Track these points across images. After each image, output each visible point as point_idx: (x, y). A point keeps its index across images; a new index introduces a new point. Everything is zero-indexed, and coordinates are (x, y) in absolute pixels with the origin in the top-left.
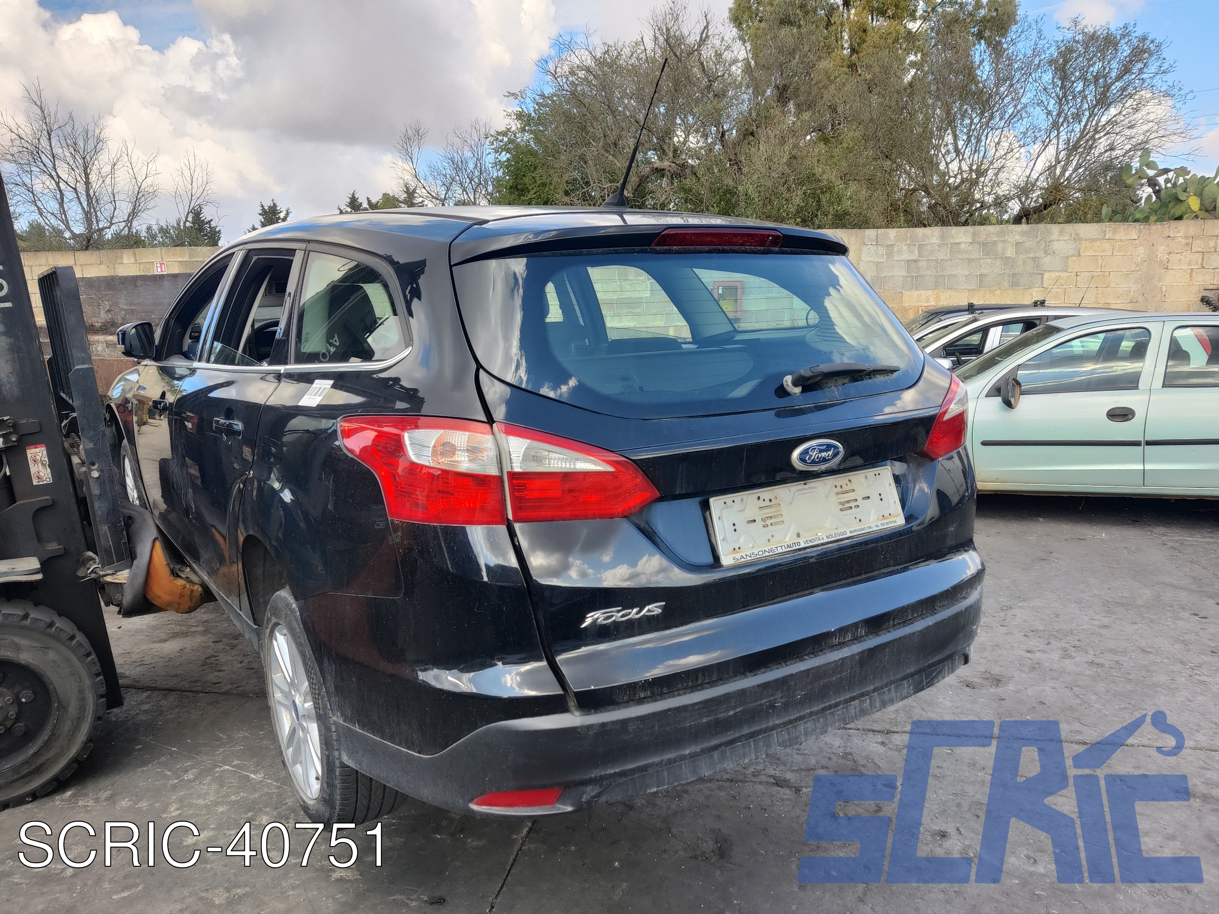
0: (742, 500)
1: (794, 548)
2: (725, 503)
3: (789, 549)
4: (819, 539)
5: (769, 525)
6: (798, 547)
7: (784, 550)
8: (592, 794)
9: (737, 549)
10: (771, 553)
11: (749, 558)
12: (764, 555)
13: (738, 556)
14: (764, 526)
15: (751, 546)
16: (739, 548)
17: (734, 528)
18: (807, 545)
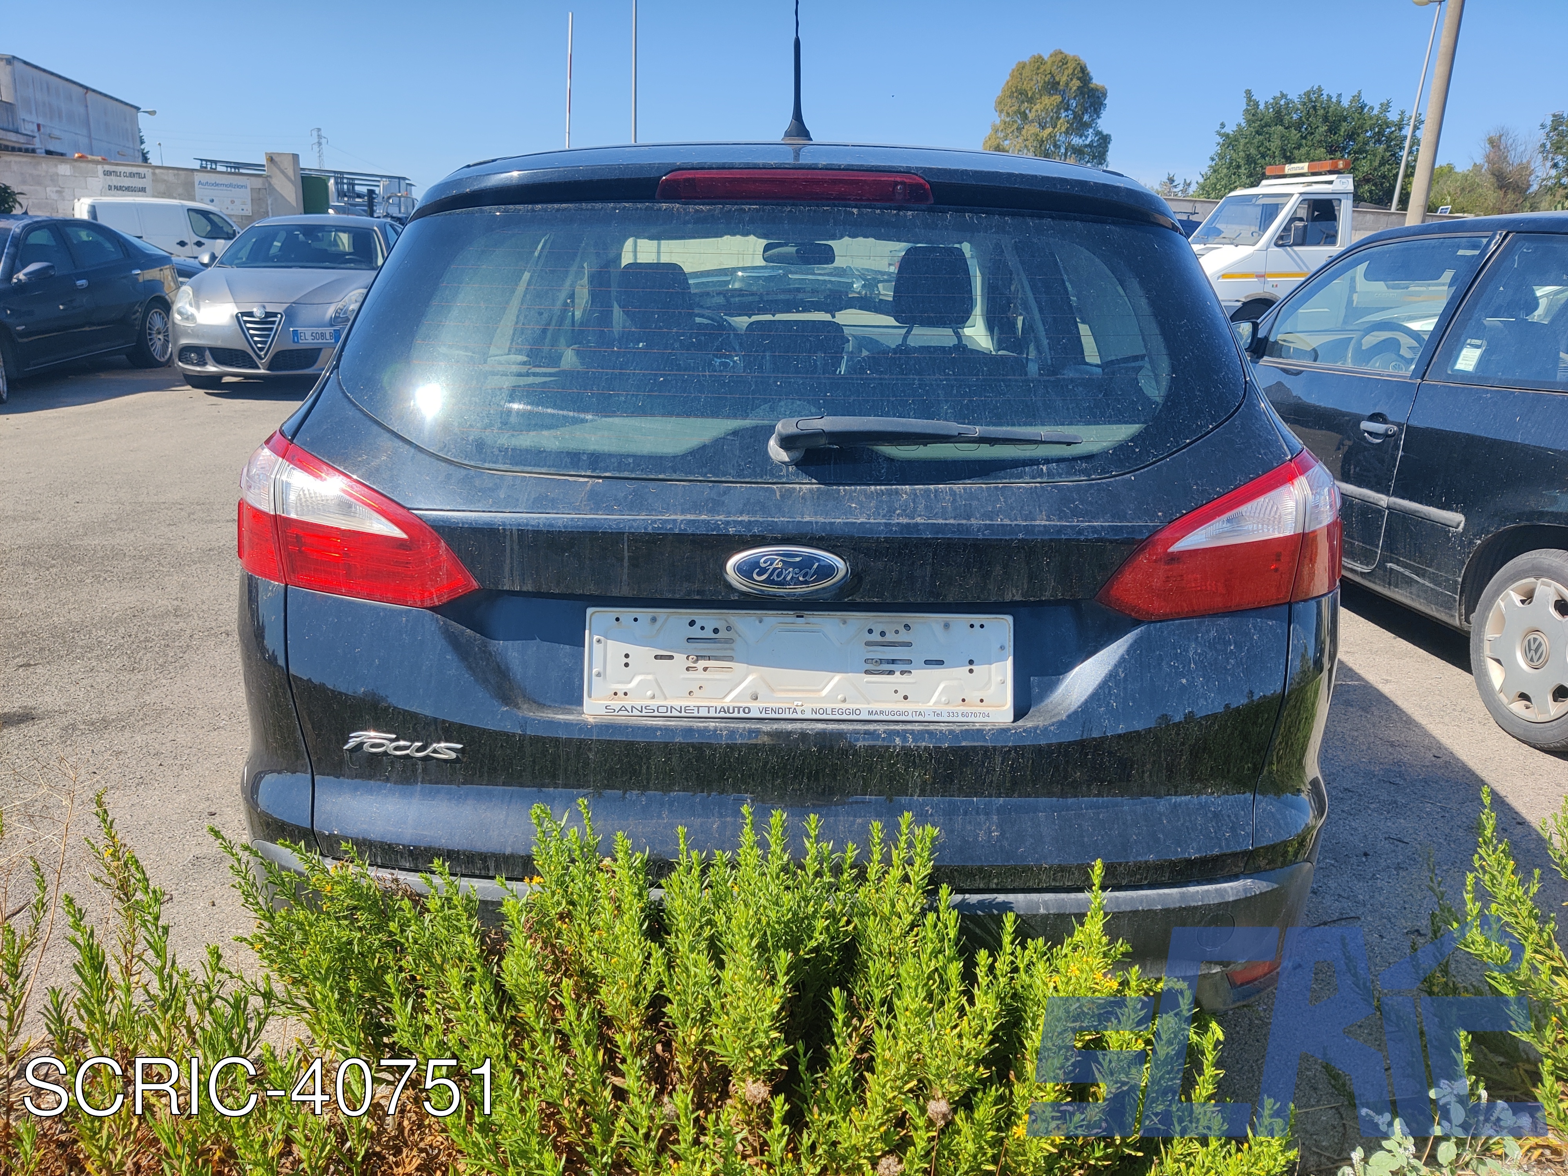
0: (654, 620)
1: (736, 715)
2: (617, 619)
3: (722, 715)
4: (795, 711)
5: (701, 669)
6: (742, 715)
7: (712, 714)
9: (621, 694)
10: (683, 714)
11: (636, 712)
12: (669, 714)
13: (616, 704)
14: (688, 669)
15: (649, 693)
16: (626, 694)
17: (626, 660)
18: (763, 715)
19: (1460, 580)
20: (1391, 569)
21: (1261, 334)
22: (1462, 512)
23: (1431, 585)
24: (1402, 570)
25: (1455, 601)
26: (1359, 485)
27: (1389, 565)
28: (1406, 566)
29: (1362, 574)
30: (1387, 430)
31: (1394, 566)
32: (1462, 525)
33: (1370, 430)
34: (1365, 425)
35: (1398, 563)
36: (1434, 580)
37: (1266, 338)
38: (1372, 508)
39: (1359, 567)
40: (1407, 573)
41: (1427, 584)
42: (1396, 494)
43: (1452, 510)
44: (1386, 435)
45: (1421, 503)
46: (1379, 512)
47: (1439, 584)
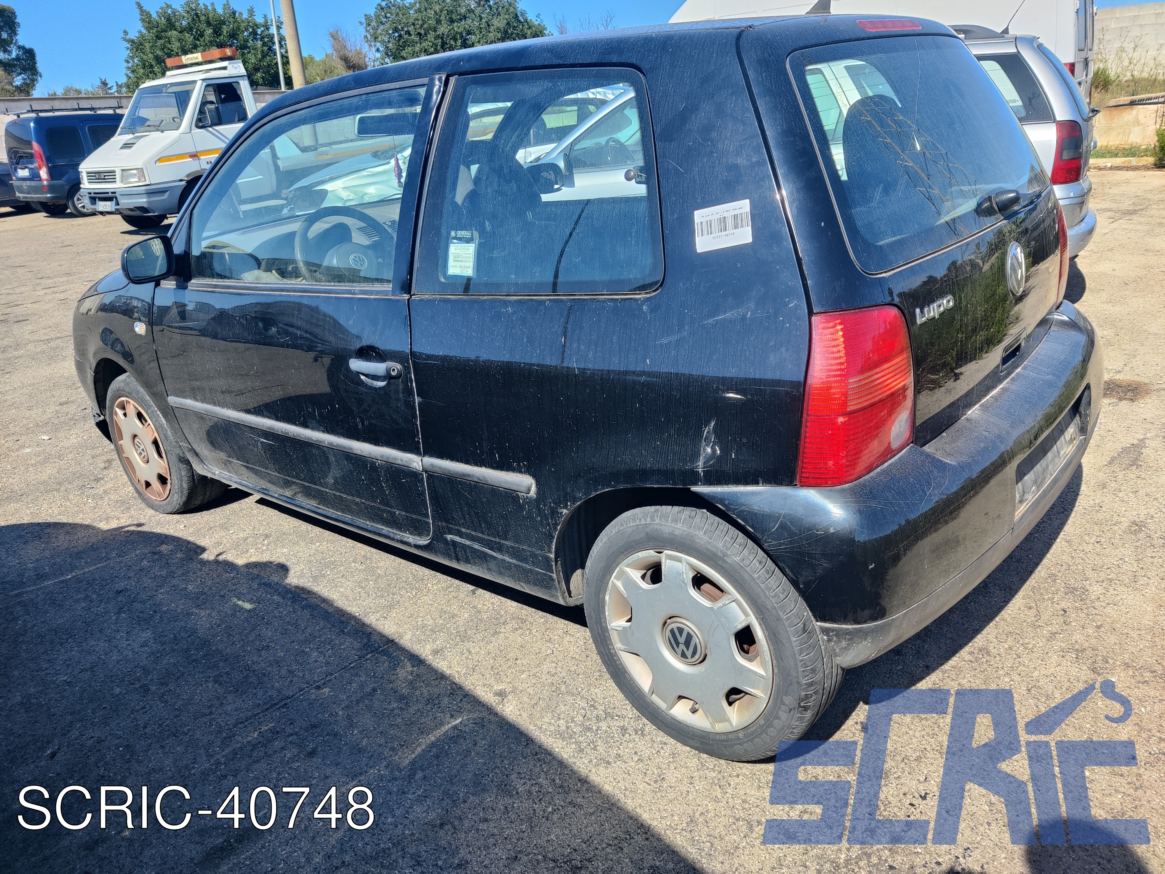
19: (552, 556)
20: (454, 543)
21: (178, 248)
22: (529, 471)
23: (514, 561)
24: (468, 543)
25: (553, 580)
26: (376, 441)
27: (449, 537)
28: (473, 539)
29: (417, 547)
30: (388, 370)
31: (457, 539)
32: (534, 489)
33: (366, 372)
34: (356, 365)
35: (460, 534)
36: (515, 553)
37: (187, 254)
38: (403, 471)
39: (411, 539)
40: (477, 546)
41: (507, 559)
42: (429, 451)
43: (513, 470)
44: (388, 377)
45: (467, 462)
46: (414, 475)
47: (524, 560)
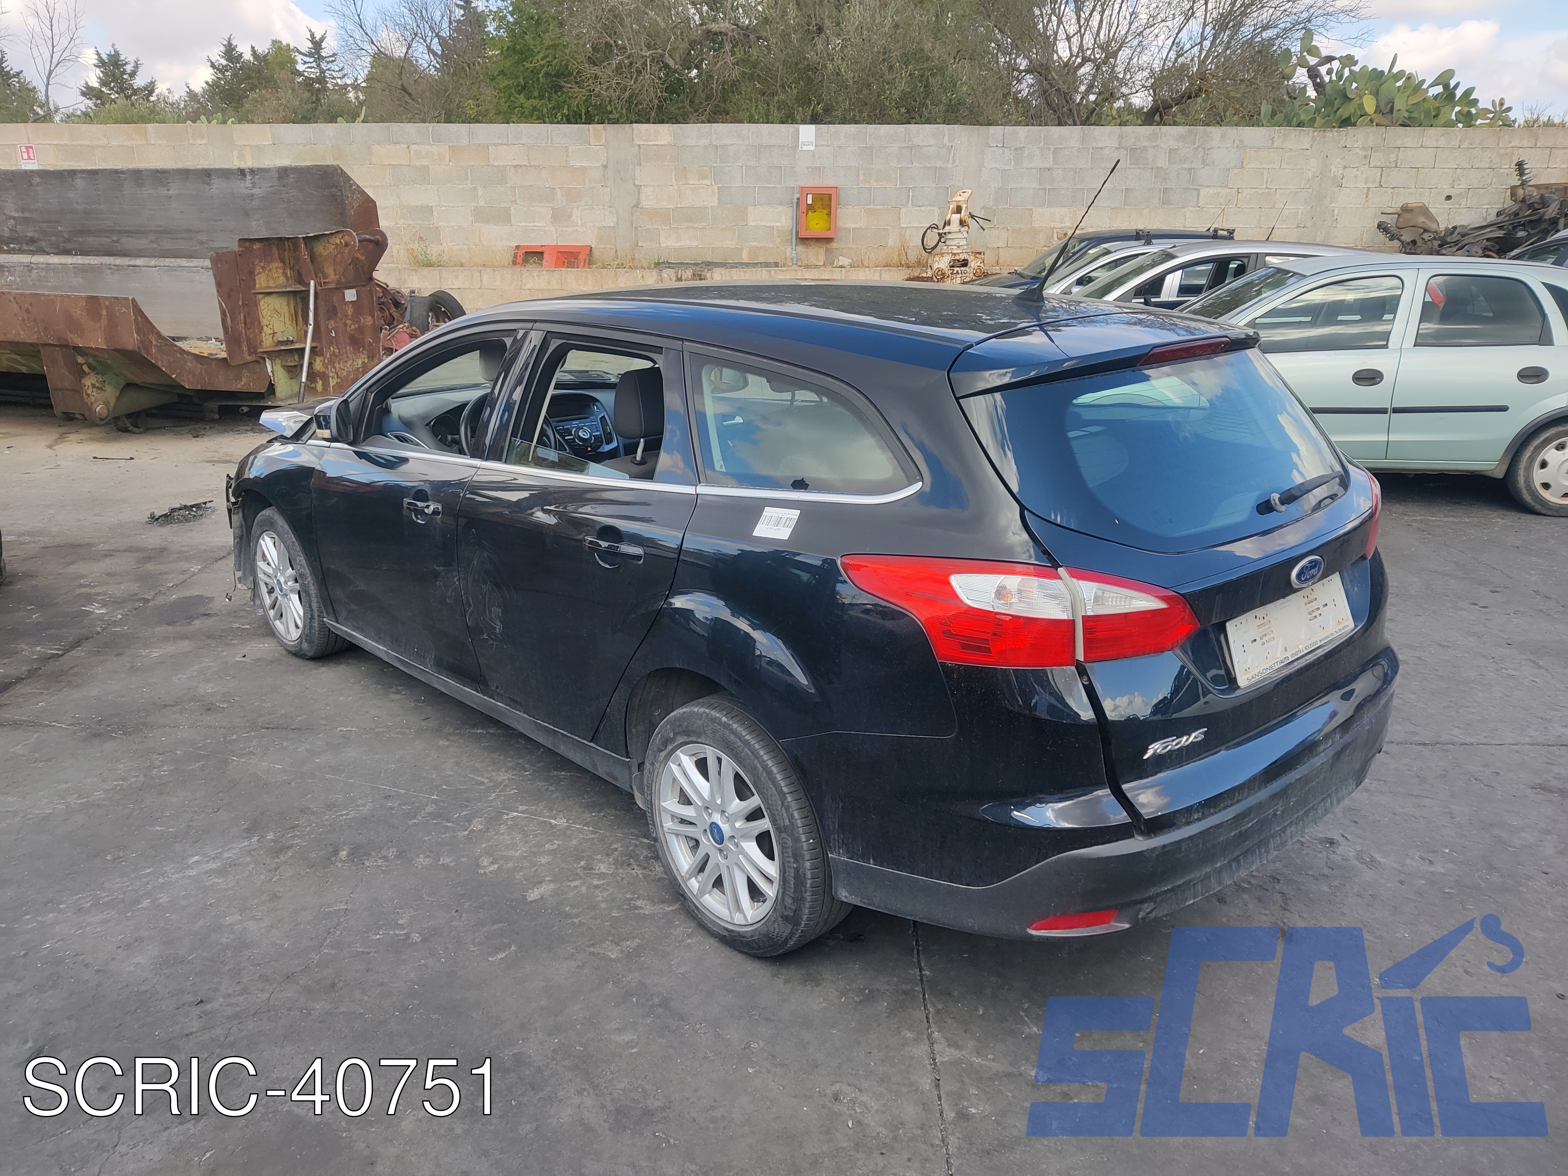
0: (1246, 622)
2: (1237, 626)
3: (1282, 665)
4: (1301, 652)
5: (1266, 642)
6: (1287, 662)
7: (1279, 666)
8: (1148, 910)
10: (1271, 670)
11: (1257, 677)
12: (1267, 673)
13: (1249, 676)
14: (1262, 644)
15: (1256, 665)
16: (1249, 668)
17: (1244, 649)
18: (1293, 659)
